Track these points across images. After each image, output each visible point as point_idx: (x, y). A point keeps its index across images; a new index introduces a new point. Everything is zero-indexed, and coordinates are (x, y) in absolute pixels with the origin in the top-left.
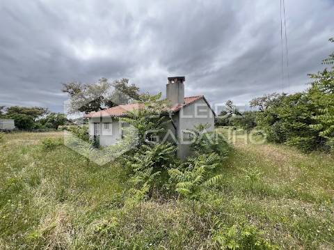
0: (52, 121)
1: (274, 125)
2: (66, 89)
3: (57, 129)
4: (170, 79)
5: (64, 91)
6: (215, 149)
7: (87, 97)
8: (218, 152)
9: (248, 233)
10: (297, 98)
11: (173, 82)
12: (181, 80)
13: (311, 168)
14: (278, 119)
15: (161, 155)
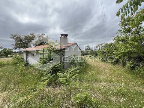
0: (5, 53)
1: (104, 55)
2: (12, 37)
3: (7, 56)
4: (62, 35)
5: (11, 38)
6: (81, 64)
7: (24, 41)
8: (81, 66)
9: (85, 96)
10: (111, 45)
11: (63, 36)
12: (66, 35)
13: (114, 71)
14: (105, 53)
15: (56, 67)
